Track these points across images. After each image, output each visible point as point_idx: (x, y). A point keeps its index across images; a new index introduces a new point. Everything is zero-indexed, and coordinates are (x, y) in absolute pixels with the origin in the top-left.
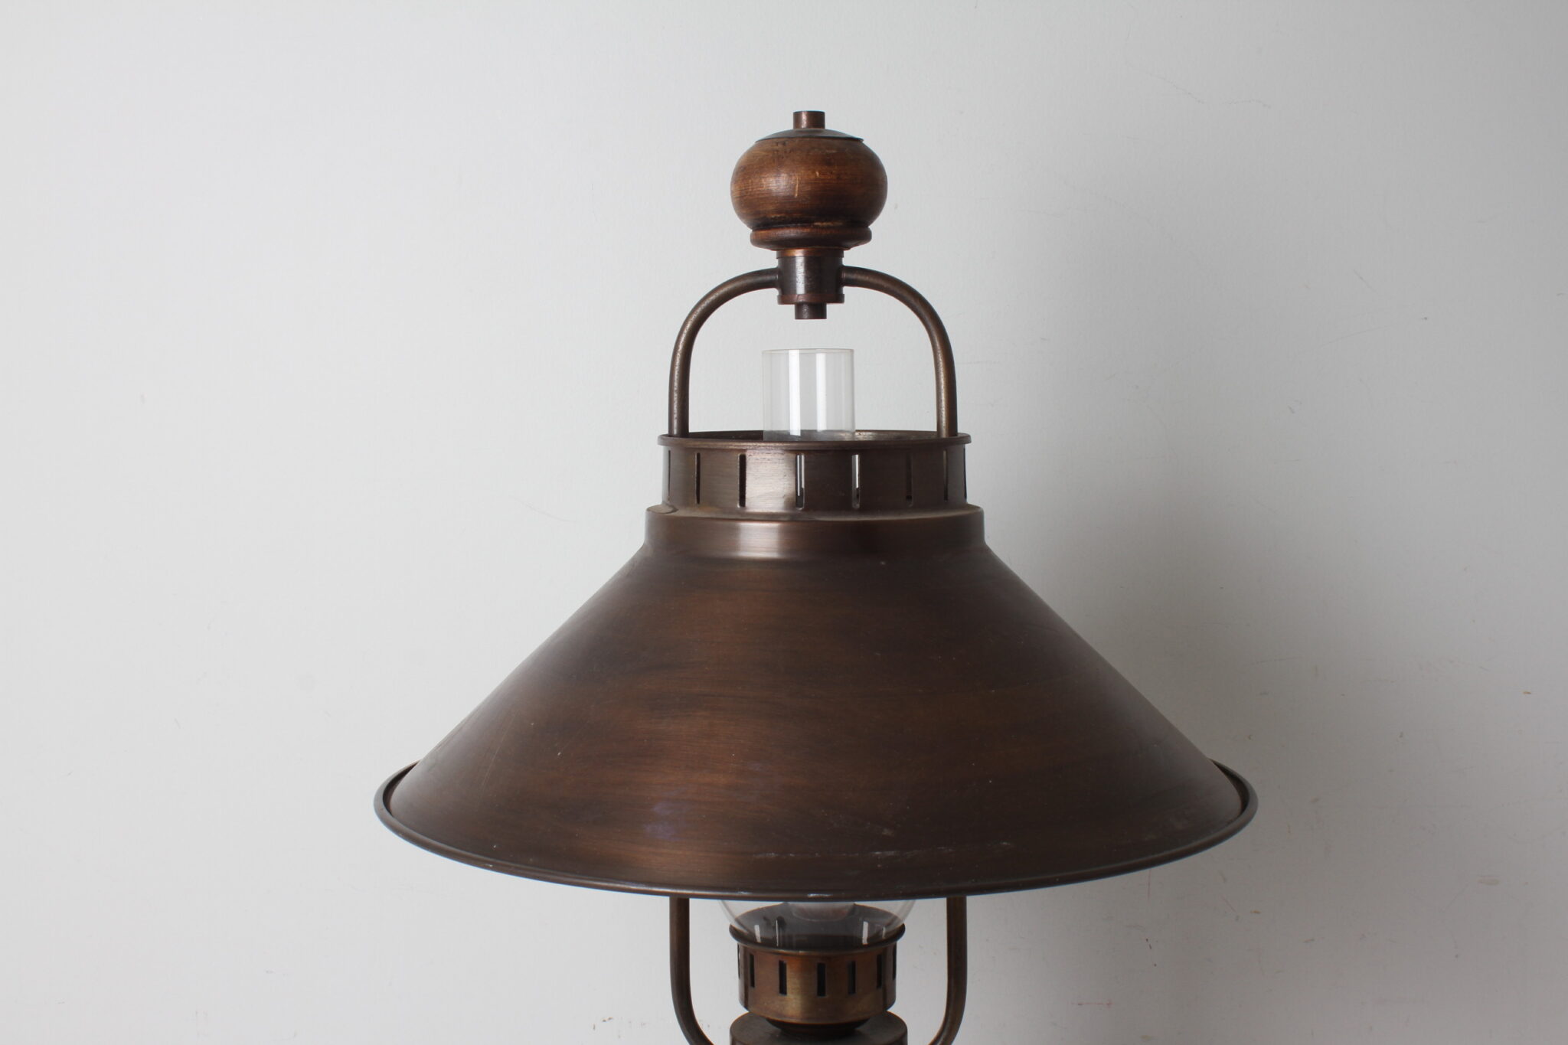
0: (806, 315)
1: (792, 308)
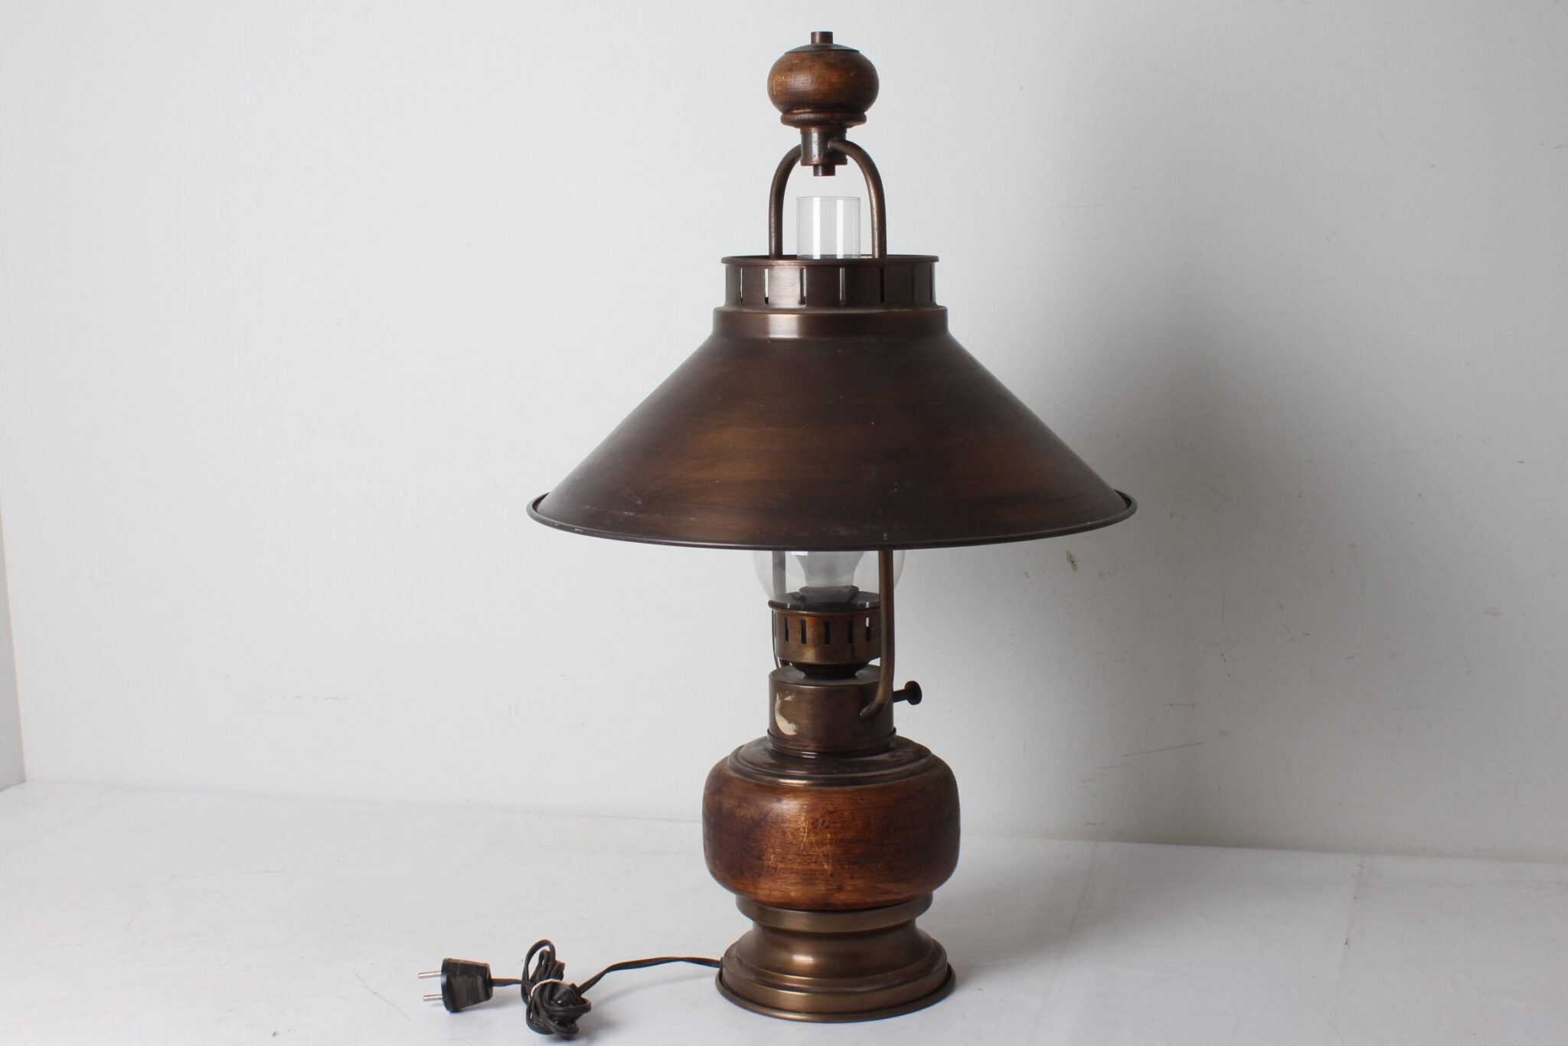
0: (820, 174)
1: (811, 168)
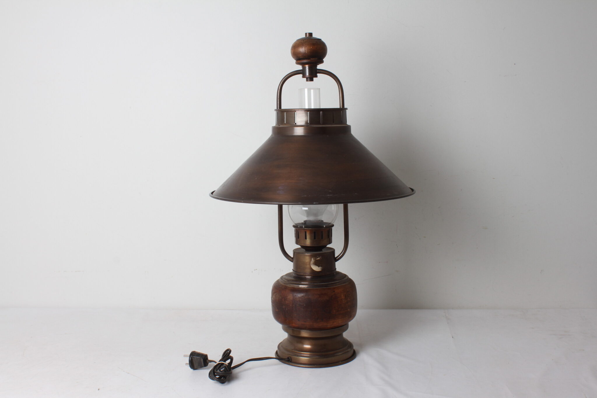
0: (309, 80)
1: (305, 79)
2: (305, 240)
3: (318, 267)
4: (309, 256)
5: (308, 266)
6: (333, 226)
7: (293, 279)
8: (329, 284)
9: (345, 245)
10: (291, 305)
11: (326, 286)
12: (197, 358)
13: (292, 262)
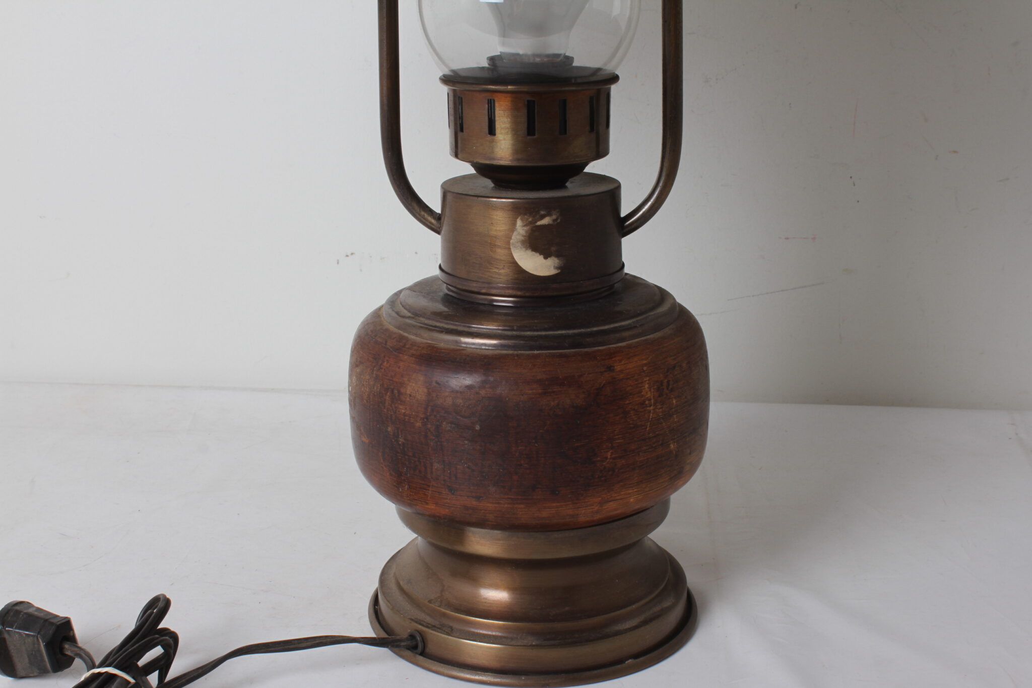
2: (489, 137)
3: (541, 257)
4: (503, 207)
5: (500, 253)
6: (614, 79)
7: (441, 307)
8: (591, 334)
9: (666, 164)
10: (419, 424)
11: (576, 342)
12: (20, 633)
13: (439, 233)
